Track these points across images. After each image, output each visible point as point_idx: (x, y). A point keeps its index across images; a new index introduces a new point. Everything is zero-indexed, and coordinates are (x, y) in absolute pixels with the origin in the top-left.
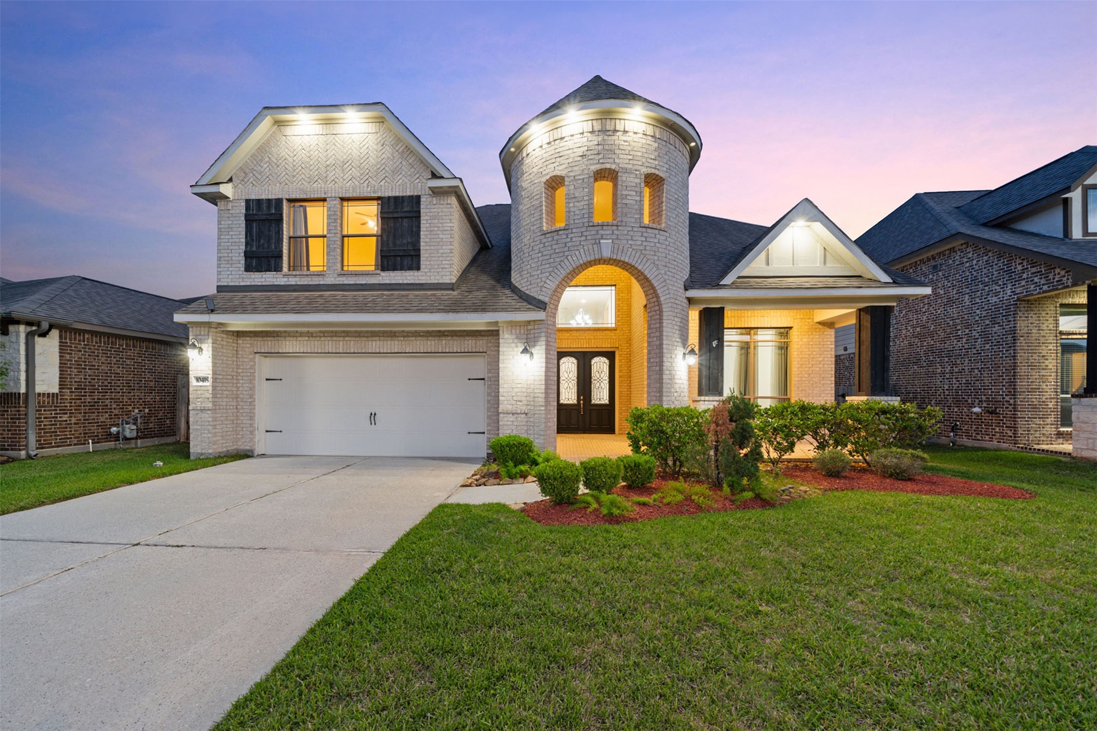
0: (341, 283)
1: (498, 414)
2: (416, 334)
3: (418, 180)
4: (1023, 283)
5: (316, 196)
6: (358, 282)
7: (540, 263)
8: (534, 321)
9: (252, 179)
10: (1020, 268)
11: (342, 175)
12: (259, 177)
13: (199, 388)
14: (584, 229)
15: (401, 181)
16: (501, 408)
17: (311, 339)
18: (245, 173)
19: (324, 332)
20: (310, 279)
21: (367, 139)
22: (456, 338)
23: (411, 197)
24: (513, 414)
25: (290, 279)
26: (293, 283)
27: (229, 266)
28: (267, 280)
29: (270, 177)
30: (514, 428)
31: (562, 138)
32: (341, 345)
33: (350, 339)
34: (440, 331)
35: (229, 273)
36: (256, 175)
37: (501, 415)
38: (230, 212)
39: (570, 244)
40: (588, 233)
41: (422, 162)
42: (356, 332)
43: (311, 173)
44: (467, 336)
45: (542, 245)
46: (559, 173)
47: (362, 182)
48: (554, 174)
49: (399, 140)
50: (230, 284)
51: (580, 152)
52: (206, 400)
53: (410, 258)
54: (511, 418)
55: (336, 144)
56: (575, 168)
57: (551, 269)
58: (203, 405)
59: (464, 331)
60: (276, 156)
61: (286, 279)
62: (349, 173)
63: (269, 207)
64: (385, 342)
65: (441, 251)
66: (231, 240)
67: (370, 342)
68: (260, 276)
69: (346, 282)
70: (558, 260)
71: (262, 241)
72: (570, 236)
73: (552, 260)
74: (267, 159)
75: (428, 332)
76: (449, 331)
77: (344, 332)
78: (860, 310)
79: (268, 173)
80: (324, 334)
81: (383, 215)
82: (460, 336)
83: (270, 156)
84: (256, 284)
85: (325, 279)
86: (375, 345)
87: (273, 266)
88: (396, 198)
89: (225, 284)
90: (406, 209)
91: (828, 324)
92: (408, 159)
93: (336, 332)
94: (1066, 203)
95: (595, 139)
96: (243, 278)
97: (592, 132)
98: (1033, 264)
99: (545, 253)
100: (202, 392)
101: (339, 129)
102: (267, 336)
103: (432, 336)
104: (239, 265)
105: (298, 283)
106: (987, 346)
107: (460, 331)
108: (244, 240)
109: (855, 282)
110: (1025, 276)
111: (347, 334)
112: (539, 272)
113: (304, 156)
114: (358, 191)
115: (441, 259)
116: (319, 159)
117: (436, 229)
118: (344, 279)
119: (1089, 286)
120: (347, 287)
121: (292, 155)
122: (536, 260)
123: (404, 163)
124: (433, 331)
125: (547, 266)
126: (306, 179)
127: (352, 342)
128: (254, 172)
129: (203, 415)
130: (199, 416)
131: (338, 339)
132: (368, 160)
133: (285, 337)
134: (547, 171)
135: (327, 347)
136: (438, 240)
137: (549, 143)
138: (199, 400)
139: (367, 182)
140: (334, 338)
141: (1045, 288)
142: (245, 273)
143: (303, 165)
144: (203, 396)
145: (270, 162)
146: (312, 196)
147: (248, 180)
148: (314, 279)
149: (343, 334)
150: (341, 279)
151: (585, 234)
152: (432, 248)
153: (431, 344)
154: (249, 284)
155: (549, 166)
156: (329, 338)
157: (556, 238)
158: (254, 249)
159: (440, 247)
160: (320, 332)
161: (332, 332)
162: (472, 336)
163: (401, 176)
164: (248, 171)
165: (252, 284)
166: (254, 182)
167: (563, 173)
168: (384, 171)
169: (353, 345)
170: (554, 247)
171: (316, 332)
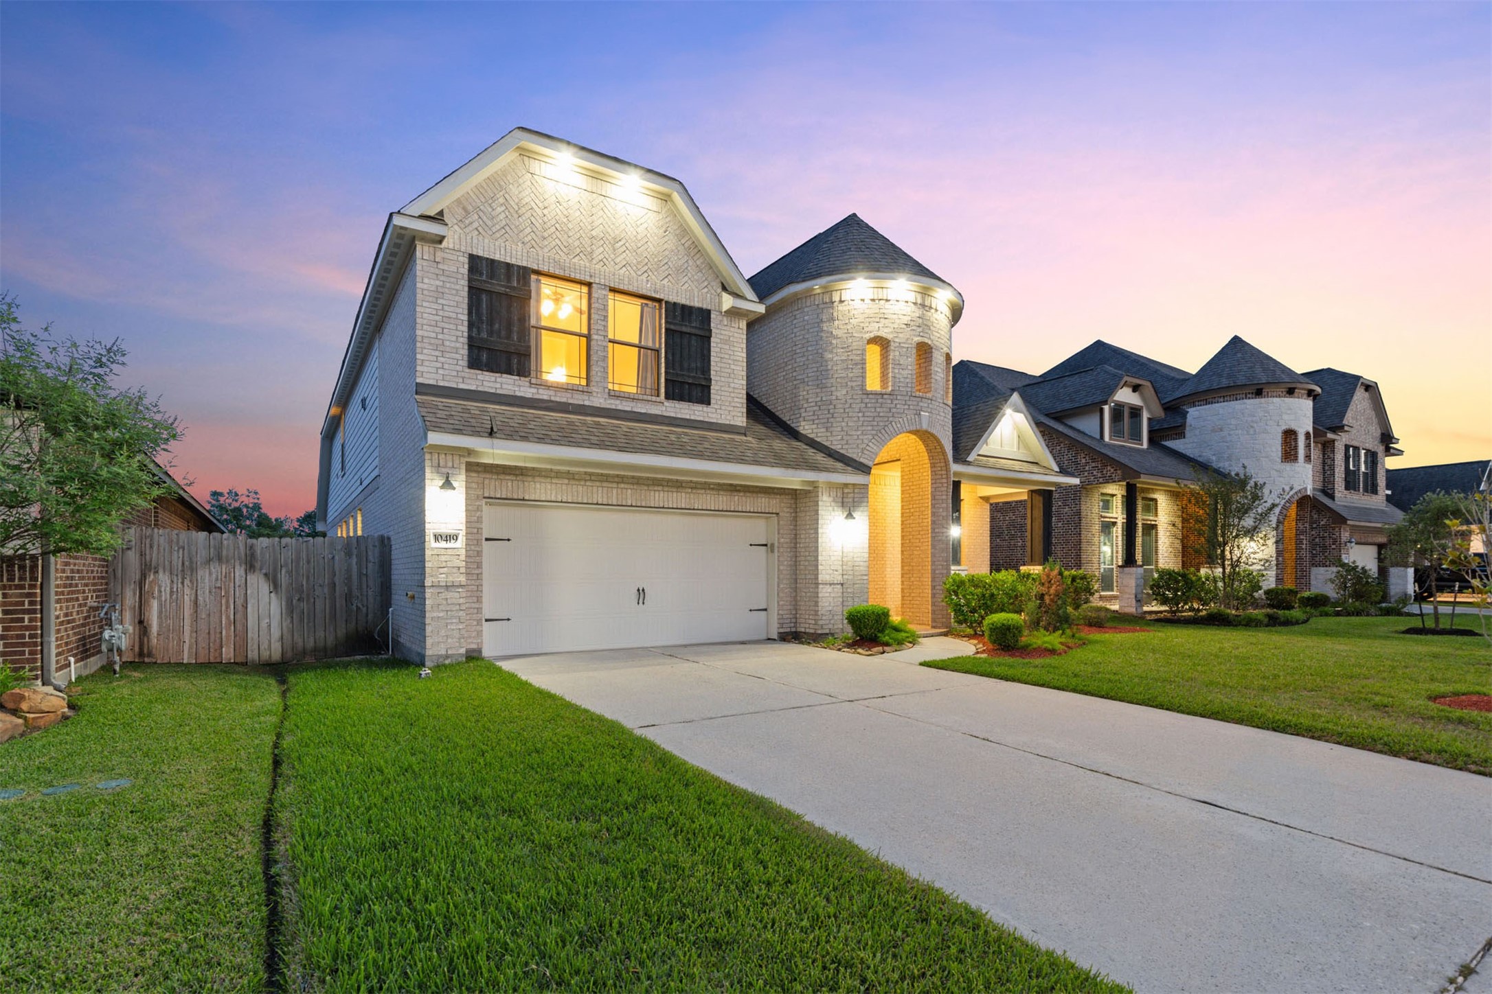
0: (614, 407)
1: (817, 584)
2: (706, 487)
3: (706, 290)
4: (1086, 474)
5: (578, 277)
6: (635, 410)
7: (860, 423)
8: (854, 485)
9: (475, 225)
10: (1084, 461)
11: (612, 256)
12: (489, 223)
13: (443, 552)
14: (907, 398)
15: (687, 285)
16: (821, 578)
17: (572, 482)
18: (465, 209)
19: (591, 474)
20: (569, 395)
21: (646, 217)
22: (748, 494)
23: (701, 310)
24: (831, 584)
25: (541, 391)
26: (545, 397)
27: (437, 353)
28: (504, 386)
29: (507, 228)
30: (831, 600)
31: (887, 300)
32: (615, 494)
33: (626, 486)
34: (731, 485)
35: (439, 365)
36: (485, 218)
37: (821, 586)
38: (440, 266)
39: (894, 410)
40: (910, 403)
41: (711, 268)
42: (633, 477)
43: (570, 241)
44: (760, 492)
45: (863, 405)
46: (884, 335)
47: (640, 273)
48: (879, 334)
49: (684, 231)
50: (441, 384)
51: (906, 319)
52: (455, 570)
53: (699, 389)
54: (829, 589)
55: (605, 209)
56: (901, 335)
57: (874, 432)
58: (451, 579)
59: (757, 487)
60: (517, 201)
61: (534, 391)
62: (622, 257)
63: (509, 277)
64: (670, 494)
65: (732, 385)
66: (441, 313)
67: (652, 493)
68: (493, 379)
69: (620, 407)
70: (881, 424)
71: (497, 326)
72: (895, 402)
73: (875, 423)
74: (501, 200)
75: (719, 484)
76: (741, 486)
77: (618, 476)
78: (1032, 491)
79: (504, 223)
80: (591, 477)
81: (668, 326)
82: (753, 492)
83: (507, 196)
84: (486, 390)
85: (591, 398)
86: (658, 497)
87: (515, 366)
88: (684, 307)
89: (432, 382)
90: (693, 325)
91: (986, 499)
92: (695, 258)
93: (607, 476)
94: (1102, 411)
95: (918, 312)
96: (463, 378)
97: (915, 304)
98: (1094, 460)
99: (866, 414)
100: (447, 558)
101: (609, 189)
102: (504, 473)
103: (723, 490)
104: (458, 356)
105: (553, 398)
106: (1060, 524)
107: (753, 486)
108: (465, 318)
109: (1035, 469)
110: (1087, 468)
111: (621, 480)
112: (859, 433)
113: (560, 213)
114: (635, 284)
115: (732, 395)
116: (581, 224)
117: (727, 356)
118: (618, 402)
119: (1128, 483)
120: (623, 415)
121: (540, 205)
122: (855, 419)
123: (691, 262)
124: (724, 484)
125: (870, 428)
126: (562, 247)
127: (629, 491)
128: (481, 214)
129: (449, 595)
130: (443, 596)
131: (610, 485)
132: (646, 246)
133: (533, 476)
134: (870, 329)
135: (595, 496)
136: (729, 371)
137: (873, 300)
138: (442, 570)
139: (646, 275)
140: (605, 484)
141: (1101, 480)
142: (468, 370)
143: (557, 225)
144: (449, 564)
145: (506, 203)
146: (573, 276)
147: (471, 223)
148: (576, 396)
149: (616, 480)
150: (612, 401)
151: (908, 403)
152: (723, 379)
153: (722, 501)
154: (473, 388)
155: (872, 324)
156: (598, 484)
157: (880, 401)
158: (484, 335)
159: (731, 380)
160: (586, 473)
161: (602, 475)
162: (765, 493)
163: (686, 278)
164: (470, 208)
165: (480, 389)
166: (480, 229)
167: (890, 337)
168: (666, 267)
169: (630, 495)
170: (878, 410)
171: (578, 473)
